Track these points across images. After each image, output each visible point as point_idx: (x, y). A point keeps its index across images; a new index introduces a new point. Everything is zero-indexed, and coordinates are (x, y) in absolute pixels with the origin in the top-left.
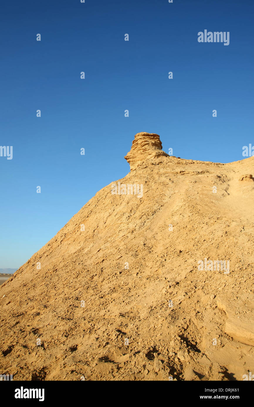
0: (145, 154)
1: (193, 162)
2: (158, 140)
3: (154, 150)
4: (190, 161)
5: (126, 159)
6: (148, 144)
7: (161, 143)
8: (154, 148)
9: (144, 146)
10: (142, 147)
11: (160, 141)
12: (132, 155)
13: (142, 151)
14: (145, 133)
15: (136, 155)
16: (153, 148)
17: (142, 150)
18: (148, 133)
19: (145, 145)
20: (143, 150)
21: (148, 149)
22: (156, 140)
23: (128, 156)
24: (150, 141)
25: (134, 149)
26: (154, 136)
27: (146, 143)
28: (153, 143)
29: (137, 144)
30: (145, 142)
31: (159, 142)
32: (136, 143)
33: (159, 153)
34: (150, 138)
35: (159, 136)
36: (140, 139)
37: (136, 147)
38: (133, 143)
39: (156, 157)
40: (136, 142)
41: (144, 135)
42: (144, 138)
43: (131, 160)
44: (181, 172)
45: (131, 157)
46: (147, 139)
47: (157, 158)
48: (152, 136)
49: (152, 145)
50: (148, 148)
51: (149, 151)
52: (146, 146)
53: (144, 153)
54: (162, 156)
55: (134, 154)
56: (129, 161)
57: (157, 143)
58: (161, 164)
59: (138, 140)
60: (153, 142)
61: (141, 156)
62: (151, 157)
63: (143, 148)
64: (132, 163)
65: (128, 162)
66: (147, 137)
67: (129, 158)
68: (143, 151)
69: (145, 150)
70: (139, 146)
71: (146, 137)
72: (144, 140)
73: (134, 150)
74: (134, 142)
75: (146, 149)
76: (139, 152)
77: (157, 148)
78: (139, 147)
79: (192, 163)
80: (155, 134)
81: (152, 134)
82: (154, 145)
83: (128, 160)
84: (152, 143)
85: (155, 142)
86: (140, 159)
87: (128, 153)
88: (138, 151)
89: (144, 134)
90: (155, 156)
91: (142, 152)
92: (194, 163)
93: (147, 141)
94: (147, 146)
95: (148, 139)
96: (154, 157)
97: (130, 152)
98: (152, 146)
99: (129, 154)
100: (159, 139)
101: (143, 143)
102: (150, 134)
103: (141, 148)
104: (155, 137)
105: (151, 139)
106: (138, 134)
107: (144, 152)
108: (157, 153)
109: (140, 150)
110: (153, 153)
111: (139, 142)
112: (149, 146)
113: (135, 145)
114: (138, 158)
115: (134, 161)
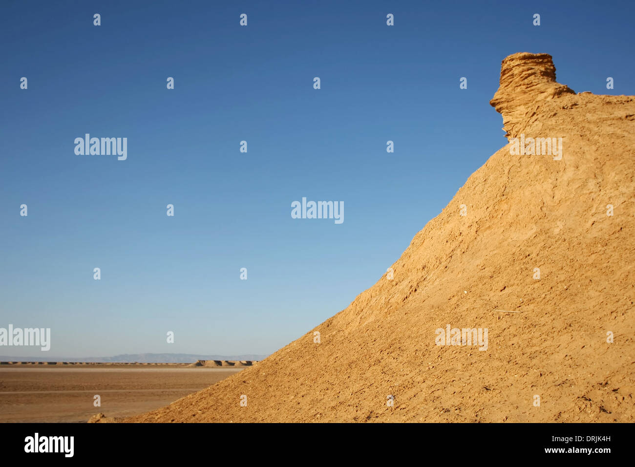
0: (533, 93)
2: (551, 65)
3: (547, 83)
5: (493, 105)
6: (534, 74)
7: (554, 70)
8: (545, 80)
9: (526, 78)
10: (524, 79)
11: (553, 66)
12: (505, 96)
13: (525, 87)
14: (526, 54)
15: (514, 96)
17: (524, 85)
18: (531, 54)
19: (530, 75)
20: (527, 86)
22: (546, 66)
23: (497, 100)
25: (507, 86)
26: (543, 57)
27: (530, 72)
28: (542, 71)
29: (512, 75)
30: (528, 70)
31: (552, 68)
32: (510, 73)
34: (535, 62)
35: (551, 57)
36: (516, 66)
37: (511, 82)
38: (504, 75)
39: (556, 97)
40: (508, 72)
41: (524, 58)
42: (525, 63)
43: (505, 105)
45: (503, 100)
46: (530, 64)
47: (558, 97)
48: (538, 57)
49: (542, 75)
50: (536, 81)
51: (538, 85)
52: (531, 77)
53: (529, 91)
54: (565, 94)
55: (508, 95)
56: (501, 108)
57: (549, 71)
59: (513, 67)
60: (543, 69)
61: (524, 96)
62: (546, 98)
63: (526, 81)
64: (507, 111)
65: (498, 110)
66: (531, 60)
67: (499, 102)
68: (527, 88)
69: (530, 85)
70: (517, 79)
71: (528, 62)
72: (525, 68)
73: (506, 88)
74: (506, 72)
75: (532, 83)
76: (519, 89)
77: (551, 80)
80: (546, 54)
81: (538, 55)
82: (545, 74)
83: (498, 107)
85: (546, 69)
86: (523, 103)
87: (496, 94)
88: (516, 88)
89: (524, 56)
90: (554, 95)
91: (525, 90)
93: (532, 69)
94: (534, 78)
95: (532, 64)
96: (552, 96)
97: (500, 91)
98: (541, 77)
99: (497, 96)
100: (552, 62)
101: (524, 73)
102: (535, 55)
103: (522, 83)
104: (546, 60)
105: (538, 63)
106: (509, 56)
107: (529, 89)
108: (557, 89)
109: (520, 85)
110: (547, 90)
111: (516, 71)
112: (537, 78)
113: (509, 78)
114: (518, 101)
115: (510, 106)
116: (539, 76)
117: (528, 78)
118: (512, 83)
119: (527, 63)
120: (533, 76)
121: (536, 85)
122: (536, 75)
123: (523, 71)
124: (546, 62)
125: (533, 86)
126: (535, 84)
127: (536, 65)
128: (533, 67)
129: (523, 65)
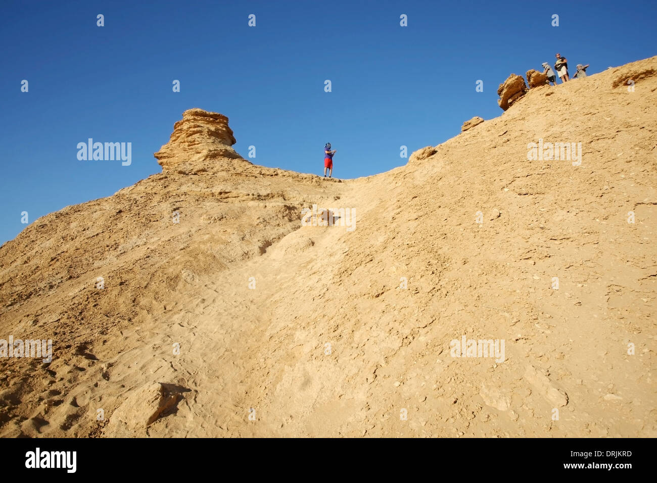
0: (191, 152)
1: (275, 173)
3: (211, 144)
4: (272, 171)
5: (158, 158)
6: (200, 132)
7: (230, 132)
8: (211, 141)
9: (191, 135)
10: (188, 136)
11: (227, 128)
12: (168, 151)
13: (187, 144)
14: (199, 110)
15: (175, 152)
16: (209, 141)
17: (188, 142)
18: (204, 111)
19: (195, 133)
20: (190, 143)
21: (198, 143)
22: (218, 126)
23: (160, 154)
24: (208, 126)
25: (175, 140)
26: (215, 117)
27: (195, 129)
28: (211, 131)
29: (181, 130)
30: (195, 127)
31: (224, 129)
32: (179, 128)
33: (216, 152)
34: (206, 120)
35: (227, 119)
36: (187, 121)
37: (178, 137)
38: (175, 128)
40: (179, 126)
41: (196, 114)
42: (195, 119)
43: (164, 160)
44: (221, 193)
45: (165, 155)
46: (200, 122)
47: (210, 160)
48: (211, 116)
49: (209, 135)
50: (199, 140)
51: (199, 145)
52: (196, 135)
53: (189, 149)
54: (221, 157)
55: (171, 150)
56: (162, 163)
57: (220, 131)
58: (203, 173)
59: (184, 122)
60: (213, 128)
61: (183, 154)
62: (199, 159)
63: (190, 138)
65: (160, 164)
66: (201, 118)
67: (162, 157)
68: (189, 146)
69: (192, 143)
71: (199, 119)
72: (192, 124)
73: (173, 142)
74: (177, 126)
75: (194, 141)
76: (182, 146)
78: (183, 136)
79: (272, 176)
80: (218, 114)
81: (211, 113)
82: (211, 134)
83: (160, 161)
84: (209, 131)
85: (217, 129)
87: (163, 147)
88: (181, 144)
89: (196, 112)
90: (207, 157)
91: (186, 147)
92: (277, 175)
93: (200, 127)
94: (199, 136)
95: (202, 122)
96: (204, 158)
97: (166, 146)
98: (208, 137)
99: (163, 149)
100: (226, 124)
101: (191, 129)
102: (208, 113)
103: (186, 139)
104: (218, 120)
105: (209, 122)
106: (187, 111)
107: (190, 147)
108: (210, 151)
109: (184, 142)
110: (205, 151)
111: (185, 126)
112: (202, 136)
113: (177, 132)
114: (177, 158)
115: (170, 163)
116: (206, 135)
117: (194, 135)
118: (180, 138)
119: (197, 120)
120: (199, 134)
121: (198, 144)
122: (203, 133)
123: (190, 128)
124: (218, 123)
125: (195, 144)
126: (196, 143)
127: (206, 124)
128: (202, 125)
129: (193, 121)
